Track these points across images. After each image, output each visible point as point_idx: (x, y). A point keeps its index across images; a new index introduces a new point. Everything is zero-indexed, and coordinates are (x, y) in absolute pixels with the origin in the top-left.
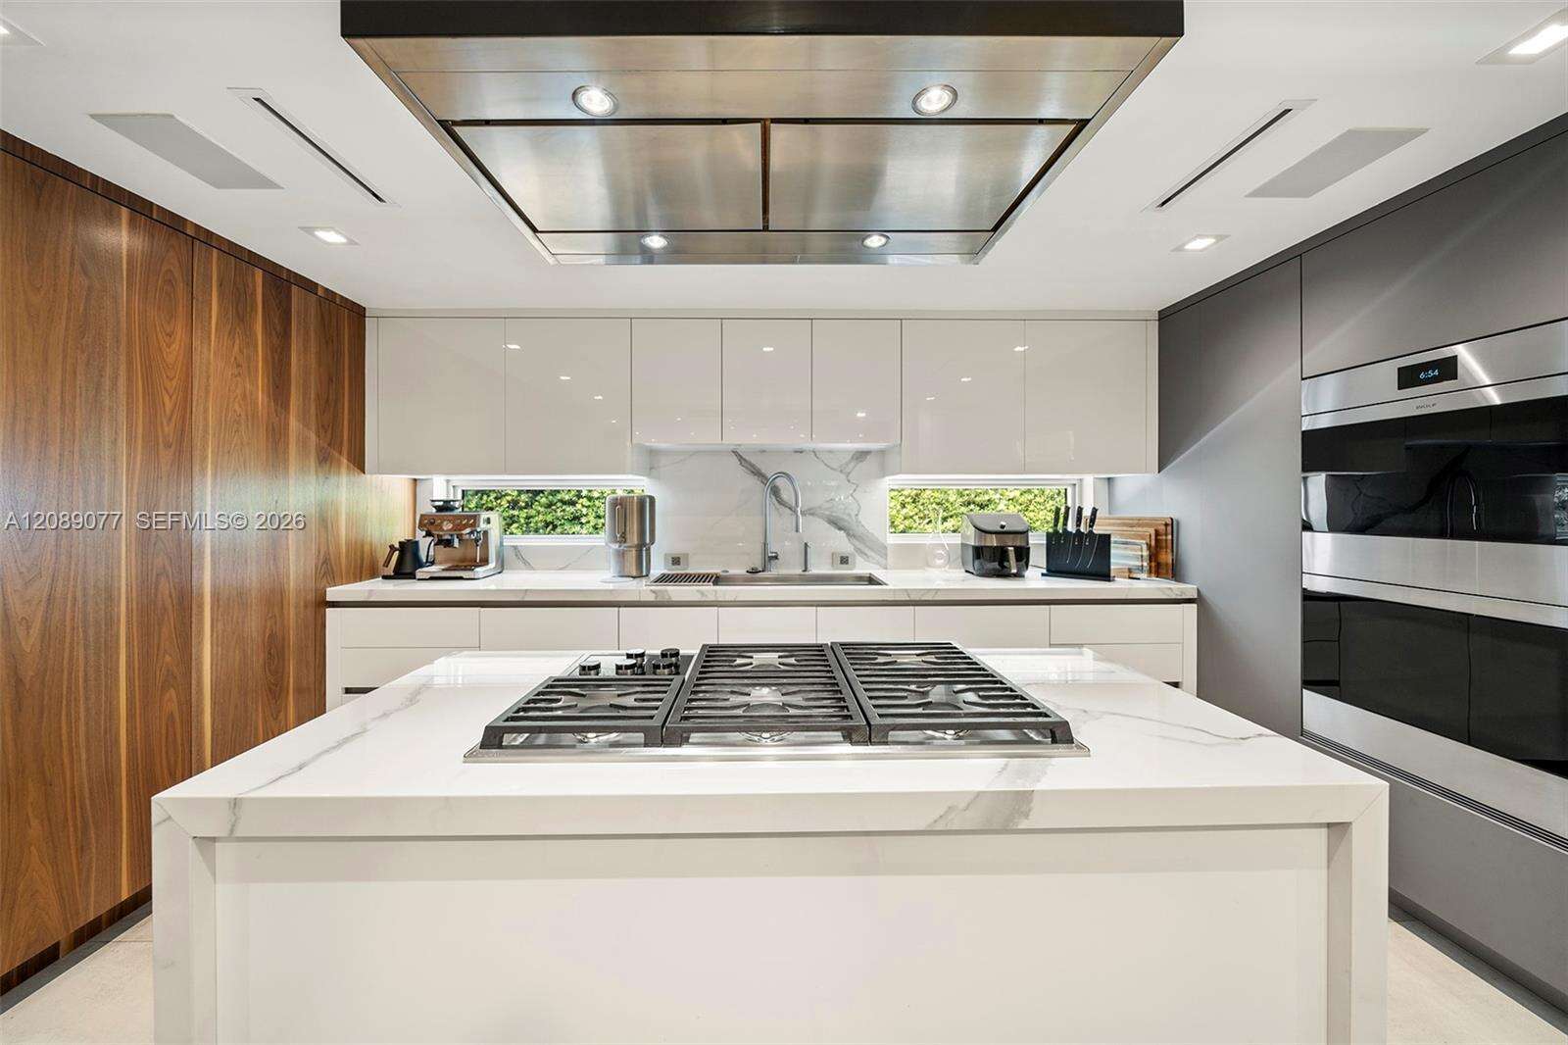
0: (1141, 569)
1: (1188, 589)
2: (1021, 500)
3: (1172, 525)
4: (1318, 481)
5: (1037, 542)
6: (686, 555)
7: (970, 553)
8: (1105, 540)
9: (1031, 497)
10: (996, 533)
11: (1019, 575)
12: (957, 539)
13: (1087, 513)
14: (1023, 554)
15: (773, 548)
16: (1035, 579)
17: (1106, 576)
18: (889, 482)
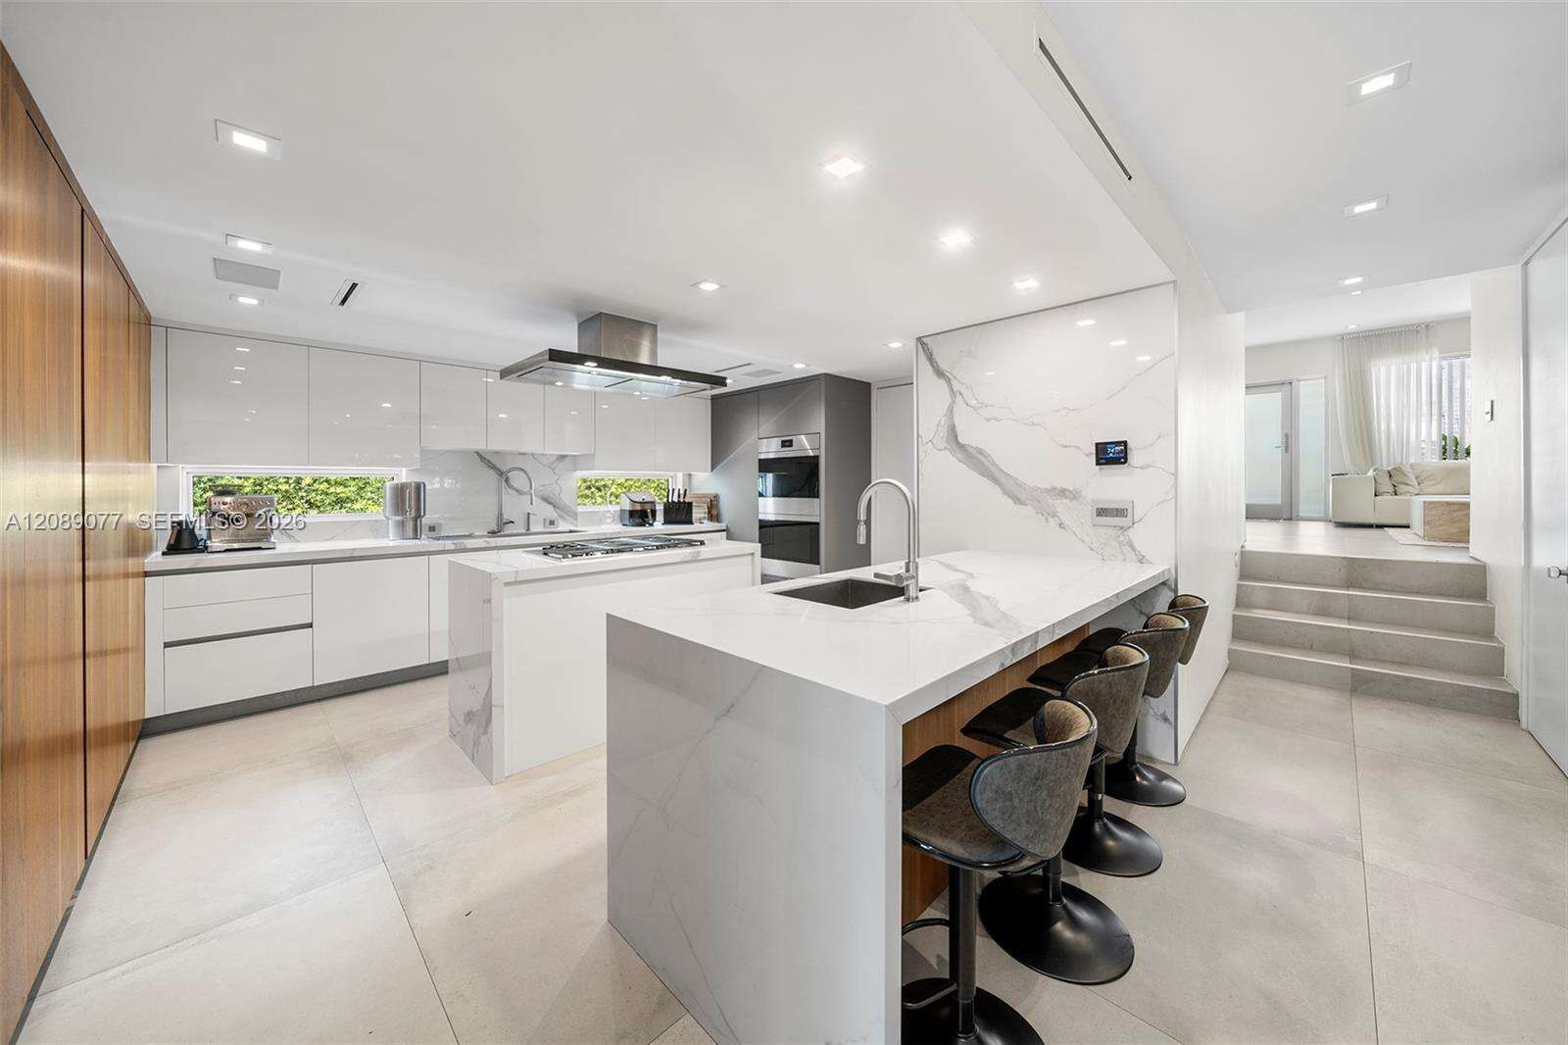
0: (705, 518)
1: (722, 526)
2: (626, 485)
3: (716, 497)
4: (770, 477)
5: (660, 508)
6: (440, 525)
7: (627, 515)
8: (690, 504)
9: (632, 483)
10: (640, 503)
11: (651, 525)
12: (618, 508)
13: (682, 492)
14: (654, 513)
15: (506, 517)
16: (659, 526)
17: (691, 523)
18: (580, 474)
